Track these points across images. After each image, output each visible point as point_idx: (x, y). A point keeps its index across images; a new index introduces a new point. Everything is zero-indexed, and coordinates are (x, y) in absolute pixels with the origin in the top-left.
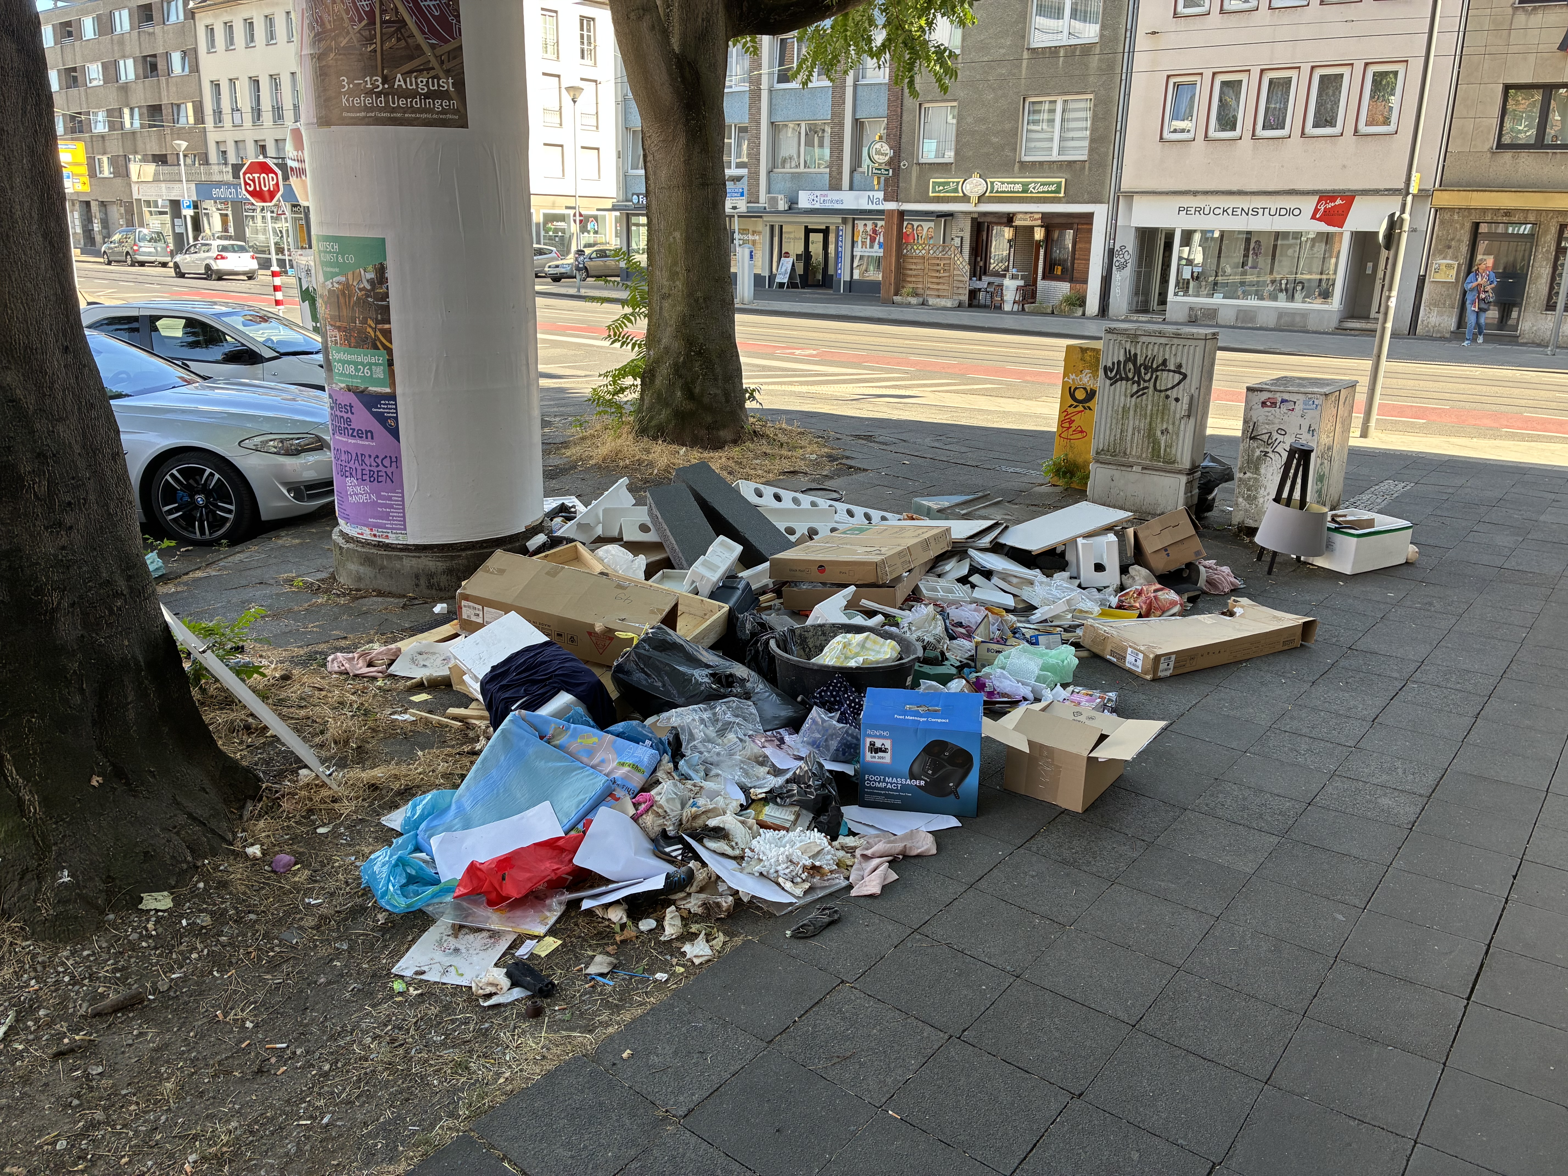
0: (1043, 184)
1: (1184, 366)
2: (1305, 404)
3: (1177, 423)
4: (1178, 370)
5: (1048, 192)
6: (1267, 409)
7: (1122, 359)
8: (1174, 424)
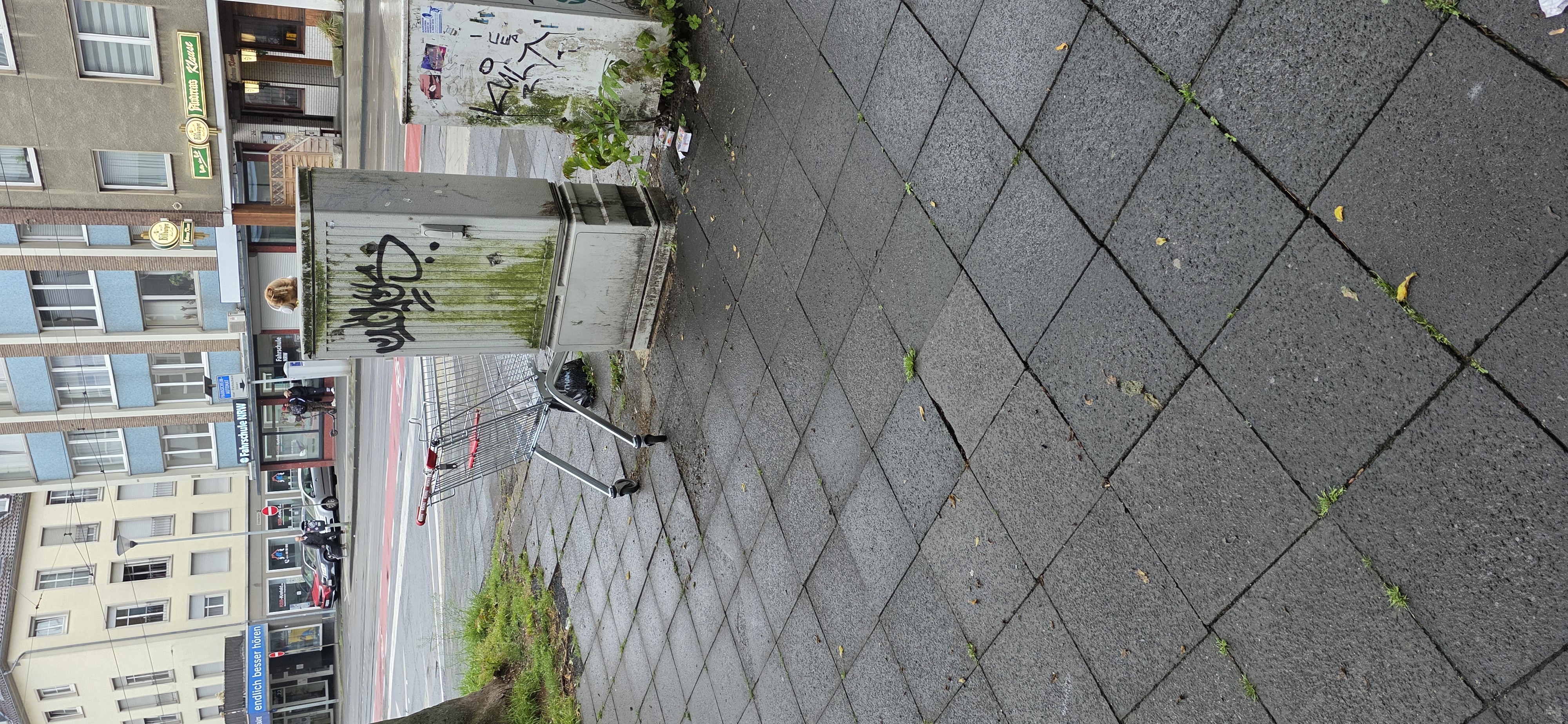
0: (186, 57)
1: (370, 241)
2: (430, 29)
3: (477, 243)
4: (376, 249)
5: (196, 51)
6: (443, 92)
7: (363, 330)
8: (479, 248)
